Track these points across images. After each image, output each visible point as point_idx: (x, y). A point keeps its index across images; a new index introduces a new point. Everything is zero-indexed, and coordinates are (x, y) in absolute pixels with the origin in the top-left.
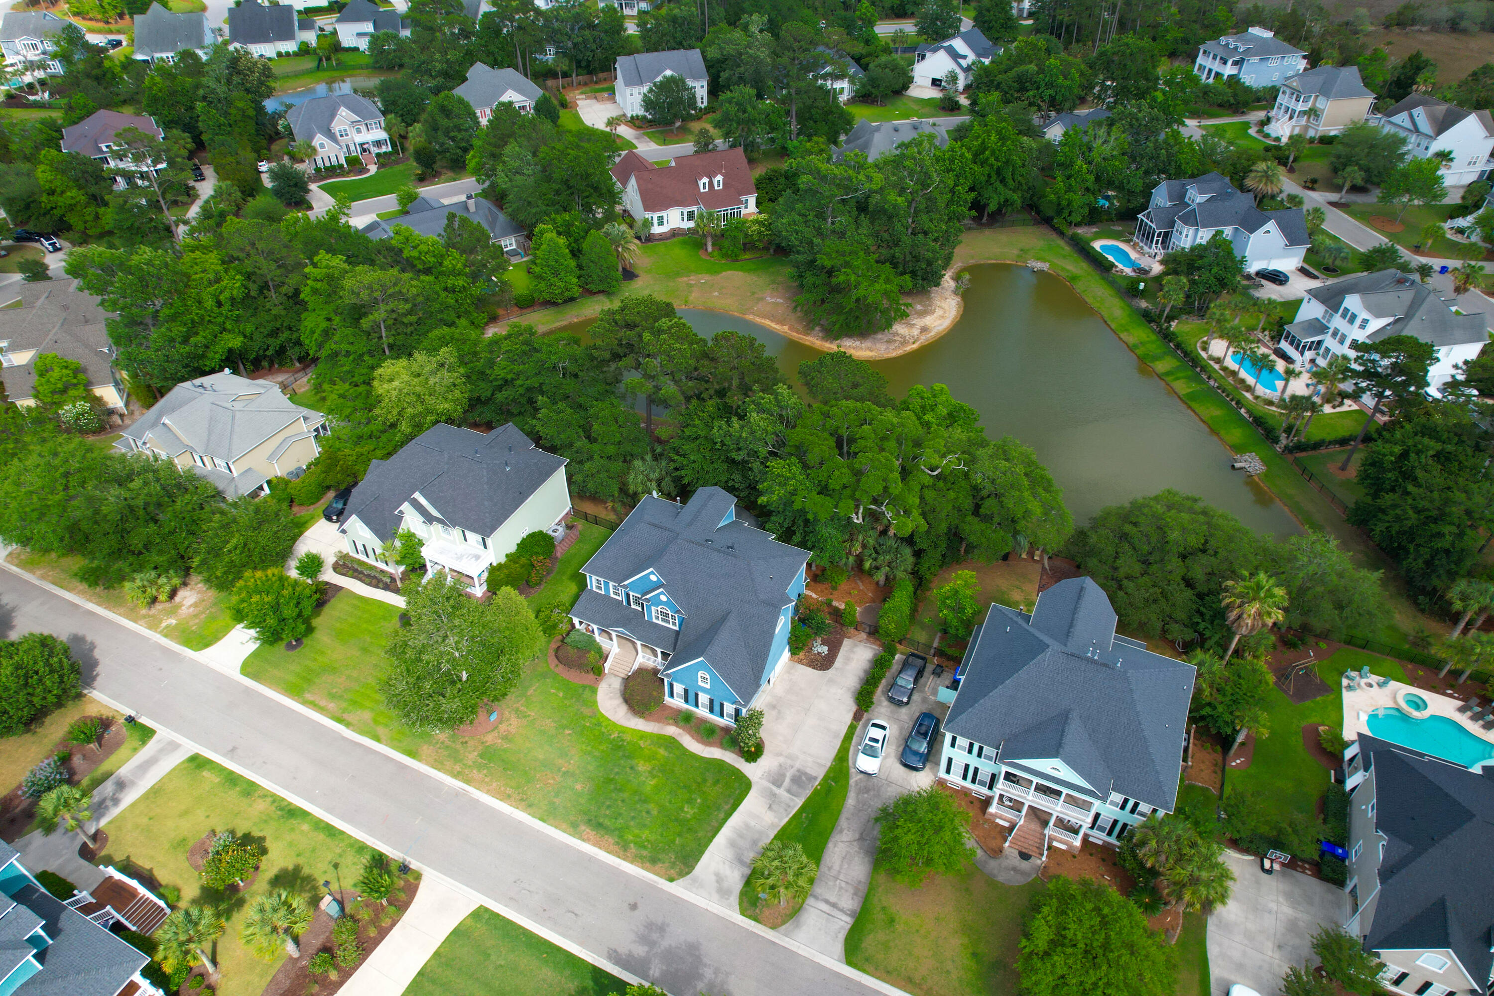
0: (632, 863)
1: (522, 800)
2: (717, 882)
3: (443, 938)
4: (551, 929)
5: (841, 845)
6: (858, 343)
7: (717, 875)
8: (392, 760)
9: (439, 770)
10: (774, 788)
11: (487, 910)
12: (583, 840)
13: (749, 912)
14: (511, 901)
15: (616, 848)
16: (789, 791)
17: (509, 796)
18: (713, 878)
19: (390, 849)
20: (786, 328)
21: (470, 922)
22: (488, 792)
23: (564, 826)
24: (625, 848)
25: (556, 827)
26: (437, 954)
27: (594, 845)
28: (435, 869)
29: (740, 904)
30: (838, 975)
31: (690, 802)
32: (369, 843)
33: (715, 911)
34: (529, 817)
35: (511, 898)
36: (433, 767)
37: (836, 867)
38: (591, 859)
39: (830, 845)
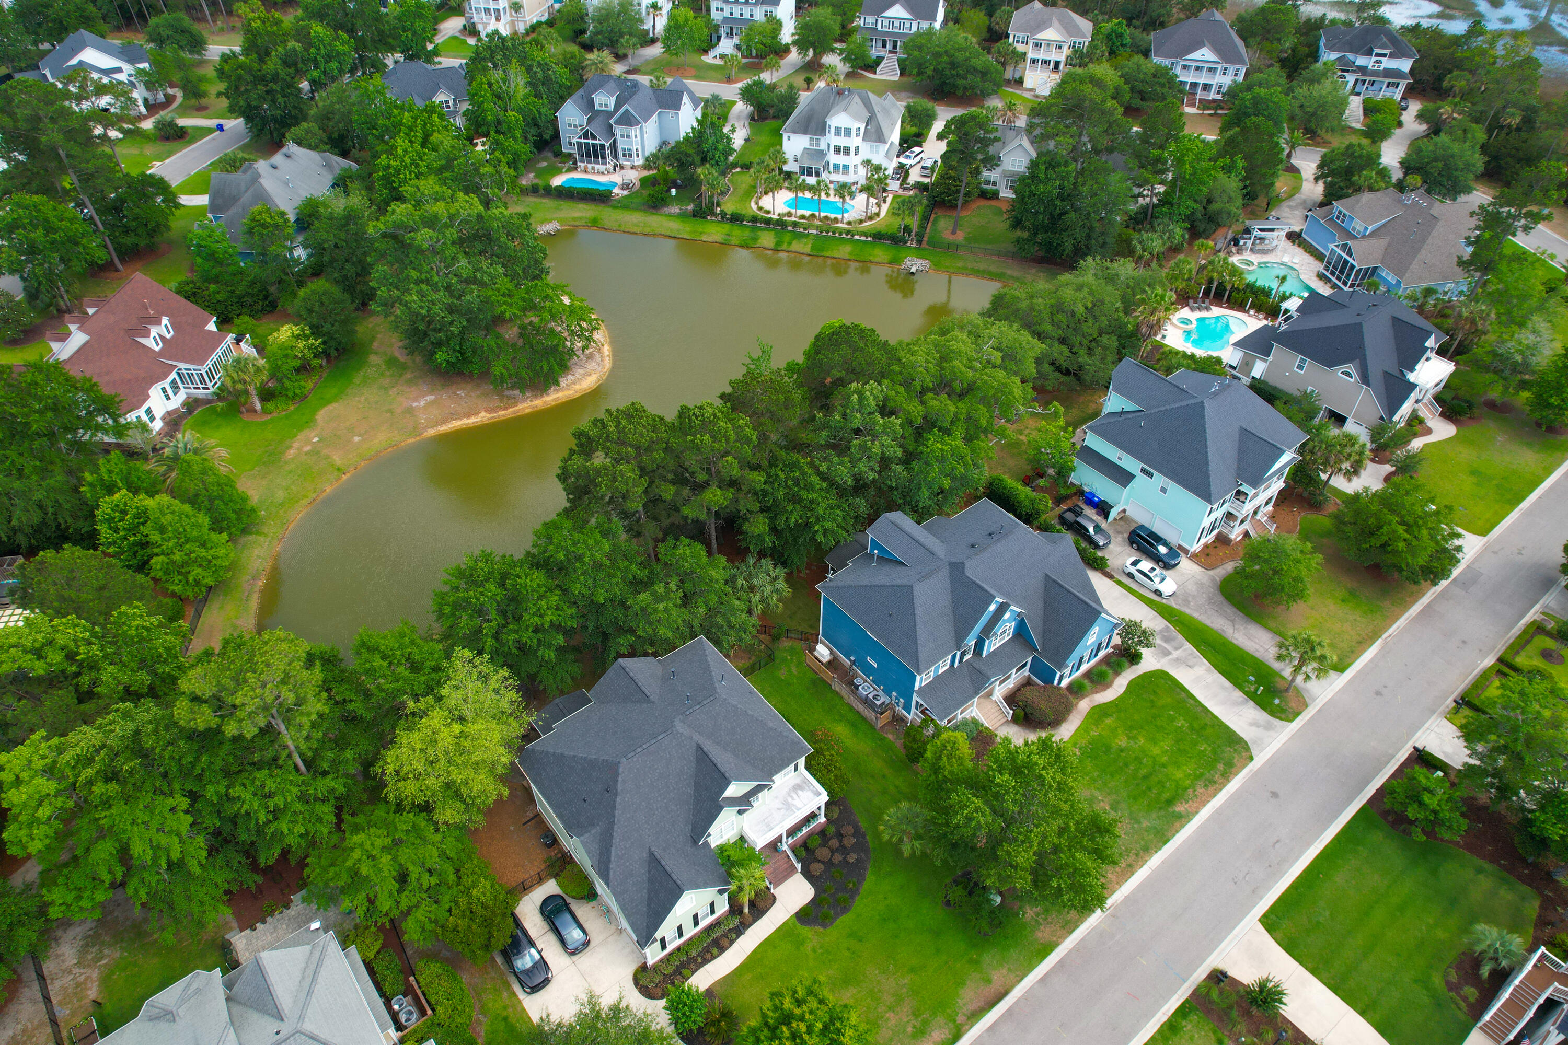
0: (1229, 781)
1: (1137, 855)
2: (1258, 727)
3: (1294, 964)
4: (1291, 866)
5: (1236, 635)
6: (570, 377)
7: (1251, 724)
8: (1047, 976)
9: (1077, 927)
10: (1170, 657)
11: (1265, 916)
12: (1197, 813)
13: (1291, 716)
14: (1256, 894)
15: (1211, 790)
16: (1176, 649)
17: (1130, 866)
18: (1254, 728)
19: (1176, 997)
20: (483, 414)
21: (1280, 935)
22: (1120, 883)
23: (1177, 825)
24: (1212, 782)
25: (1177, 832)
26: (1314, 972)
27: (1204, 805)
28: (1209, 955)
29: (1281, 719)
30: (1351, 681)
31: (1172, 720)
32: (1165, 1019)
33: (1286, 739)
34: (1160, 853)
35: (1254, 892)
36: (1071, 932)
37: (1258, 647)
38: (1218, 812)
39: (1235, 642)
